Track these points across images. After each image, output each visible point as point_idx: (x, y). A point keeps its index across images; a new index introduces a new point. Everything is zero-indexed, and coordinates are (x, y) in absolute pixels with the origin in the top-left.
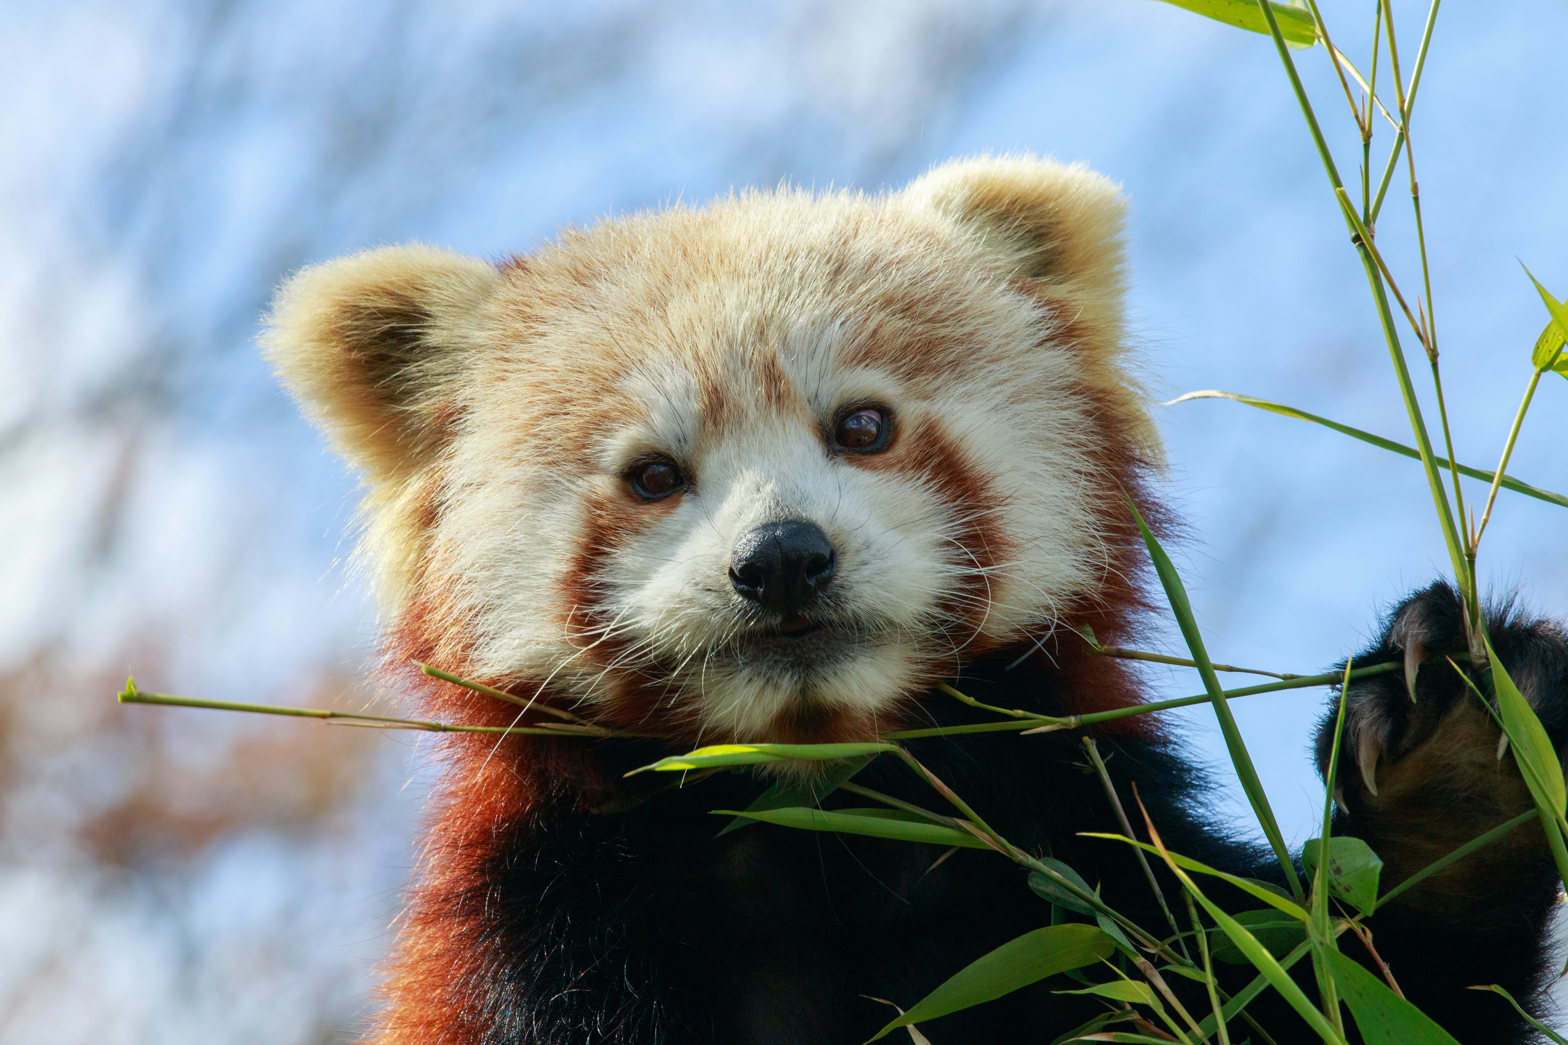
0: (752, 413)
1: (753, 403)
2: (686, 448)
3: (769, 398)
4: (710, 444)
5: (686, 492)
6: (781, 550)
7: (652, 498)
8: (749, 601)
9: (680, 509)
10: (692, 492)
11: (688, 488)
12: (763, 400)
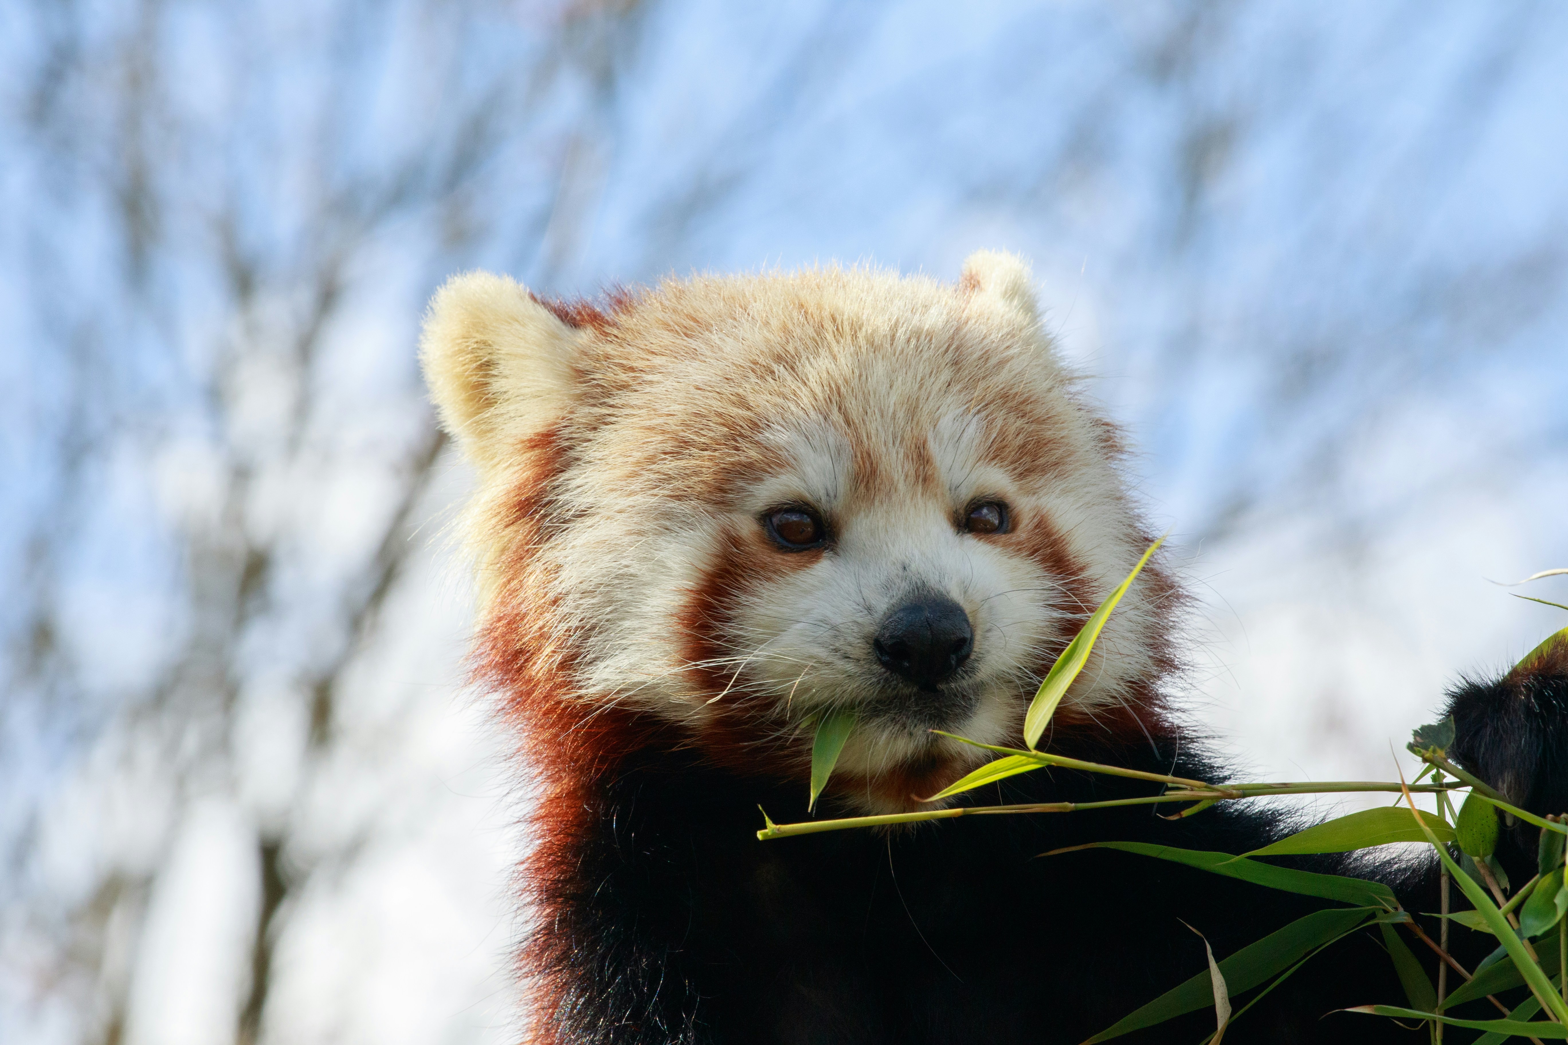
0: (901, 486)
1: (903, 478)
2: (835, 503)
3: (917, 477)
4: (860, 507)
5: (826, 549)
6: (932, 632)
7: (790, 548)
8: (891, 674)
9: (819, 565)
10: (832, 550)
11: (829, 545)
12: (912, 479)
